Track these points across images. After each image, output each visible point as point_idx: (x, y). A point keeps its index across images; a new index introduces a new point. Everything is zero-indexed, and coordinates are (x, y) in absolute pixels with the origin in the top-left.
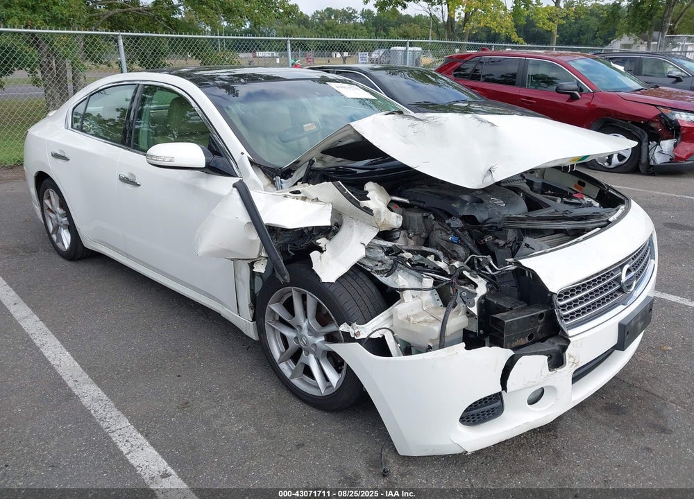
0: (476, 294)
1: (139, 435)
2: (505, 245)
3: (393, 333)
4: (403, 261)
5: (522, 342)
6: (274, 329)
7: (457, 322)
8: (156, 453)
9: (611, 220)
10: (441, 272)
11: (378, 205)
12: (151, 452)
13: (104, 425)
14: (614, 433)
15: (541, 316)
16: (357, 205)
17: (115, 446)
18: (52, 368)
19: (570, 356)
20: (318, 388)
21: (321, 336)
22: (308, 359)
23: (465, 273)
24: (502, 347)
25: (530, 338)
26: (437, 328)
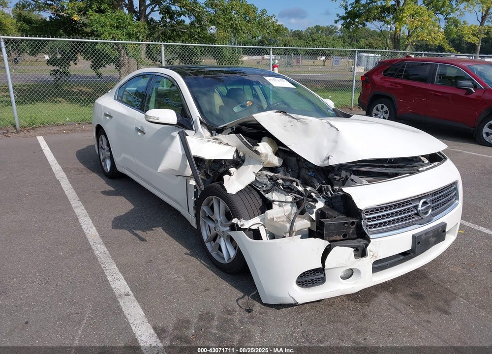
0: (315, 207)
1: (120, 274)
2: (339, 179)
3: (265, 227)
4: (278, 184)
5: (338, 238)
6: (205, 222)
7: (303, 224)
8: (126, 283)
9: (420, 170)
10: (299, 192)
11: (267, 151)
12: (124, 282)
13: (103, 266)
14: (409, 310)
15: (353, 223)
16: (251, 148)
17: (106, 277)
18: (84, 234)
19: (371, 251)
20: (224, 258)
21: (227, 226)
22: (220, 241)
23: (313, 194)
24: (322, 239)
25: (345, 236)
26: (288, 226)
